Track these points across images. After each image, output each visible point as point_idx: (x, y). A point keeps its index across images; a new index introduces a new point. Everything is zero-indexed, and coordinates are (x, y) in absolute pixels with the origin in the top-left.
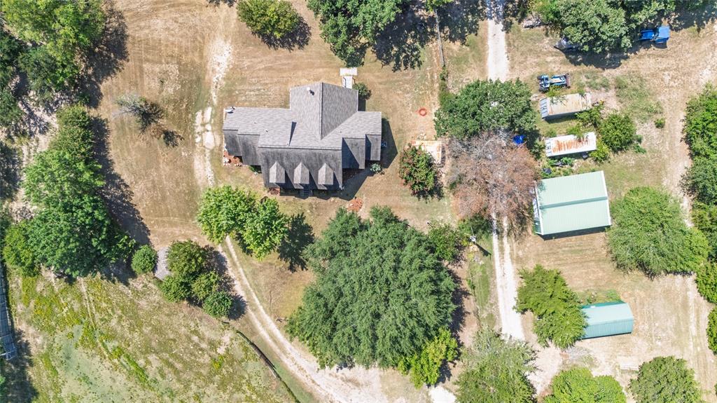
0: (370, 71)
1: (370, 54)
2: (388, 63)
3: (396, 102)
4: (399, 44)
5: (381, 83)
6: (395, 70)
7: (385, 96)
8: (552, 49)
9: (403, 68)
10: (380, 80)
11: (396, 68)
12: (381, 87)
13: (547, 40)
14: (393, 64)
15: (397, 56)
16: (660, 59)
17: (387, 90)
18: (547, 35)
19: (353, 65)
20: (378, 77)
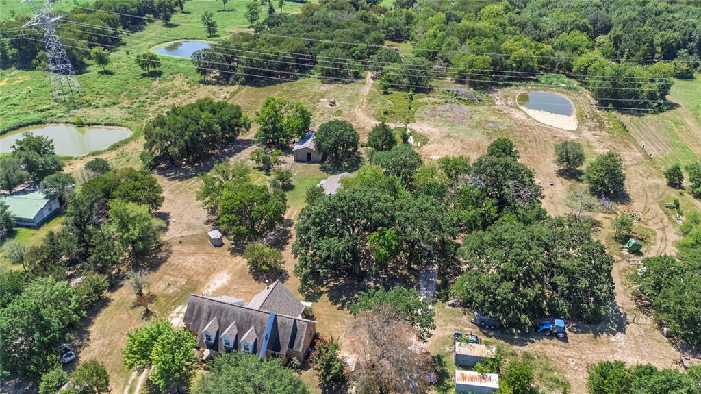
0: (321, 307)
1: (325, 297)
2: (336, 304)
3: (333, 329)
4: (348, 296)
5: (326, 315)
6: (339, 309)
7: (326, 323)
8: (469, 323)
9: (346, 309)
10: (326, 313)
11: (341, 308)
12: (325, 317)
13: (465, 317)
14: (339, 305)
15: (344, 303)
16: (563, 349)
17: (329, 320)
18: (465, 314)
19: (310, 301)
20: (326, 311)
